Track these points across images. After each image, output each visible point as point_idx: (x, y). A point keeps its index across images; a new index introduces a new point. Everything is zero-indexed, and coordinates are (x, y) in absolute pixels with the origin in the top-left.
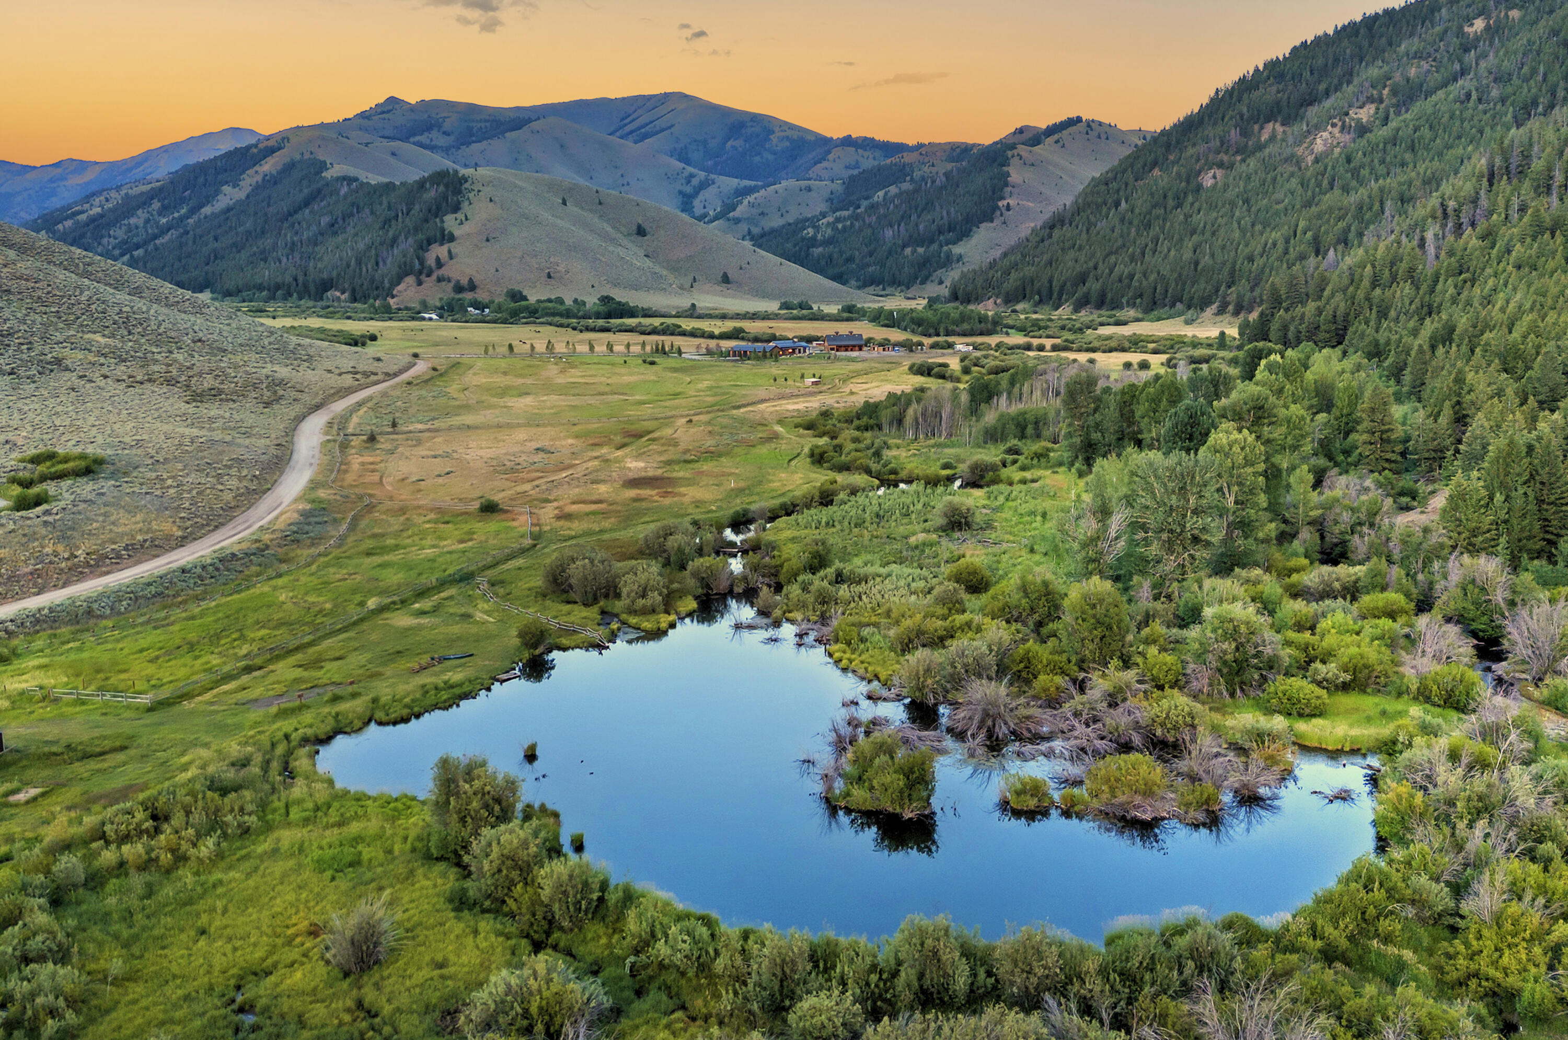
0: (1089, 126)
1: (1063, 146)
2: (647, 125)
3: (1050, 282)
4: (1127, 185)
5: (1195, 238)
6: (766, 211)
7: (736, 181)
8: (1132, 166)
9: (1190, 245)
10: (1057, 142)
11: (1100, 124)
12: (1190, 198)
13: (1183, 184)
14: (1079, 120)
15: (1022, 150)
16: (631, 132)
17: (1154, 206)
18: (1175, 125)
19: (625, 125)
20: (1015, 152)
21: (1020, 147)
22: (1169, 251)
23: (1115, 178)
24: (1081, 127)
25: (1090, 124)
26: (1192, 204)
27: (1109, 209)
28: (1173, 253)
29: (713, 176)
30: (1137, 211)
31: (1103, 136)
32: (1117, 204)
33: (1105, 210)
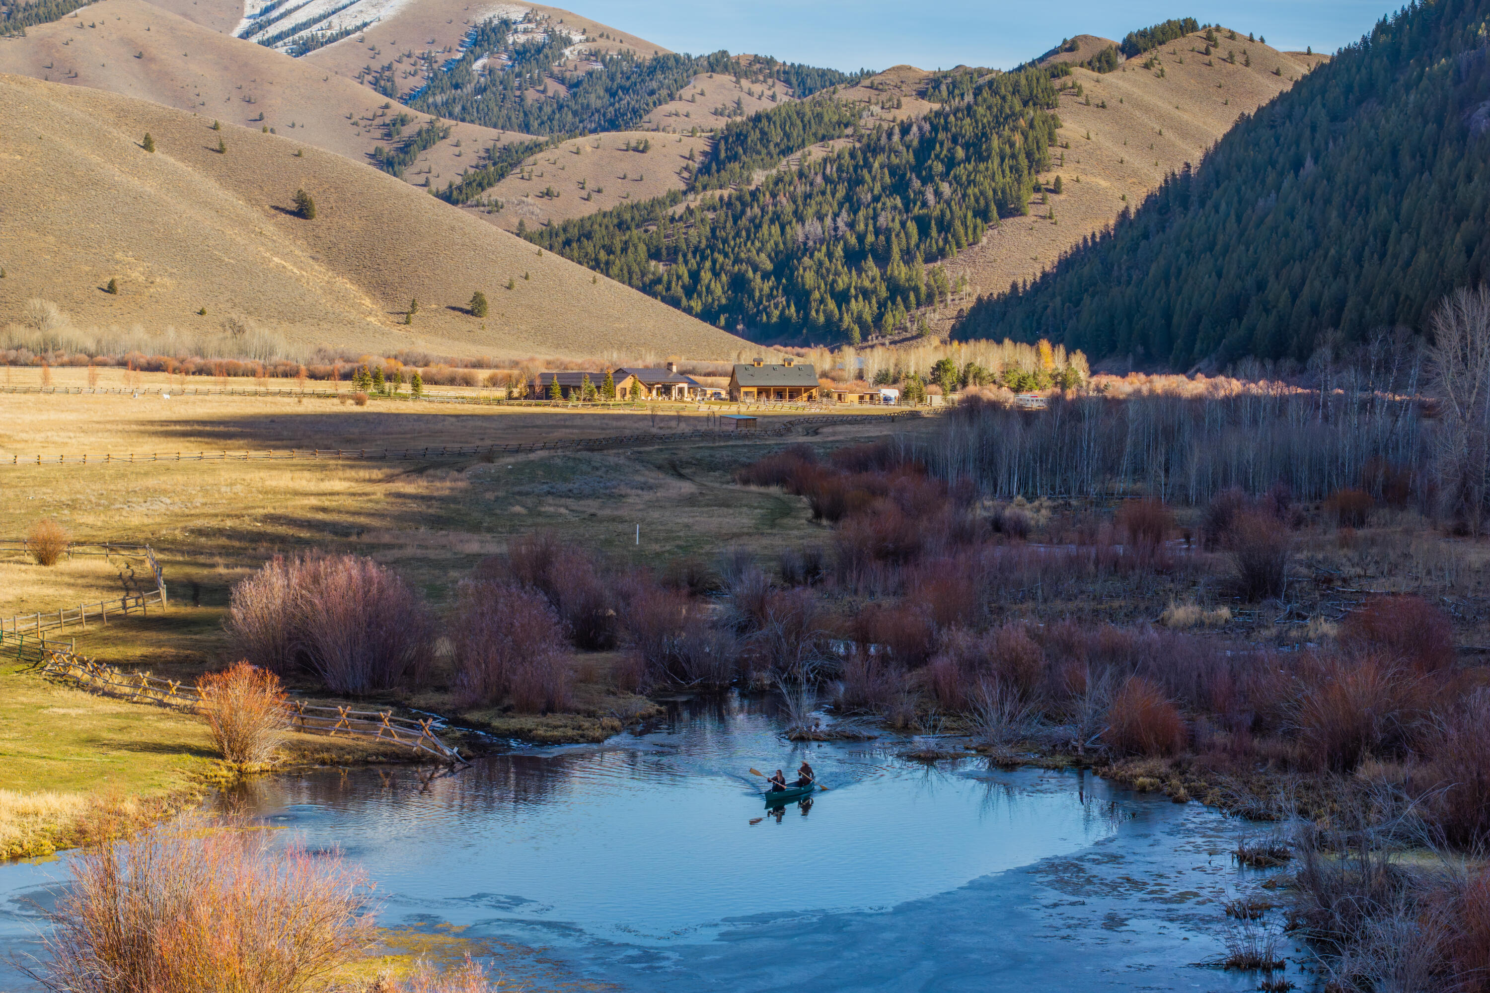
0: (1209, 37)
1: (1161, 74)
2: (316, 21)
3: (1168, 315)
4: (1314, 128)
5: (1468, 226)
6: (555, 189)
7: (493, 132)
8: (1323, 91)
9: (1458, 239)
10: (1147, 66)
11: (1232, 36)
12: (1448, 153)
13: (1431, 127)
14: (1189, 26)
15: (1083, 77)
16: (280, 37)
17: (1374, 170)
18: (1405, 14)
19: (270, 22)
20: (1068, 80)
21: (1077, 71)
22: (1414, 252)
23: (1289, 116)
24: (1195, 40)
25: (1211, 36)
26: (1453, 165)
27: (1281, 174)
28: (1423, 256)
29: (446, 122)
30: (1339, 179)
31: (1239, 58)
32: (1297, 165)
33: (1271, 177)
